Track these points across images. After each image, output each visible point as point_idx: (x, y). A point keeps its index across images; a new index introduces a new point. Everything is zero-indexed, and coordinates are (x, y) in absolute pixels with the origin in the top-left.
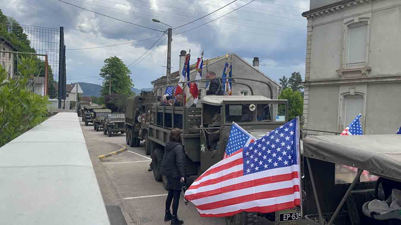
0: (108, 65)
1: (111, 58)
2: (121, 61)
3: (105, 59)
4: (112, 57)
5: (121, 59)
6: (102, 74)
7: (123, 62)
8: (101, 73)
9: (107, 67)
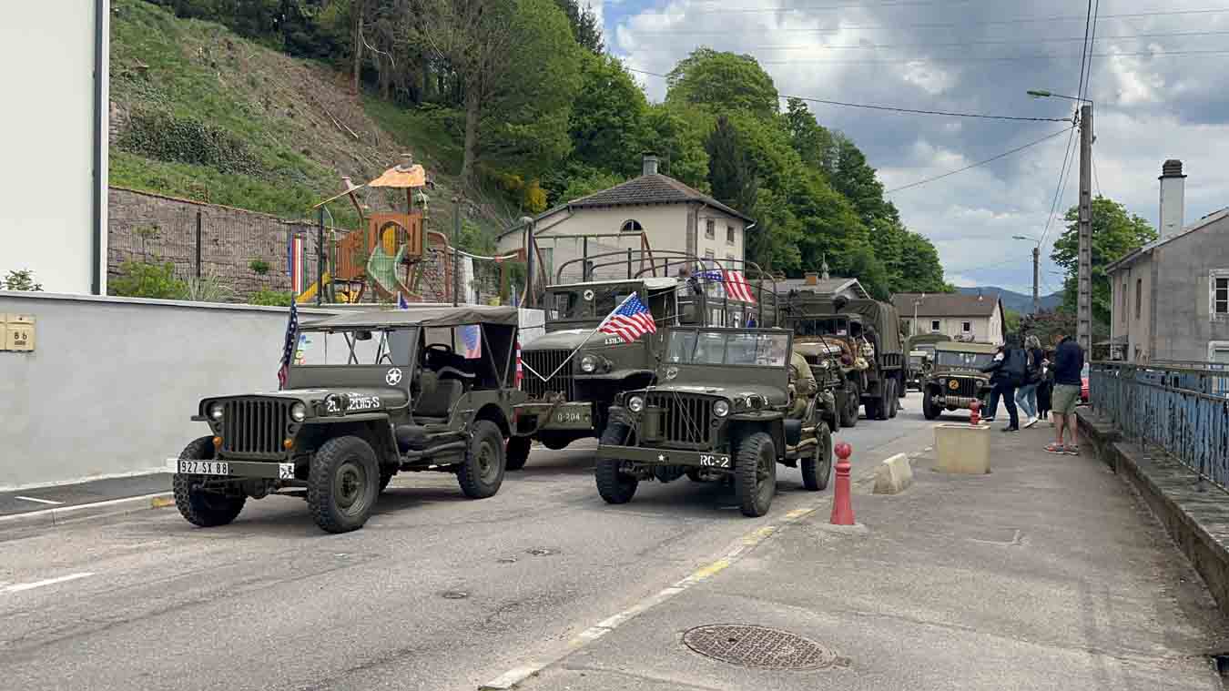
0: (1075, 226)
2: (1121, 208)
5: (1118, 202)
6: (1058, 256)
7: (1125, 212)
8: (1056, 253)
9: (1073, 232)
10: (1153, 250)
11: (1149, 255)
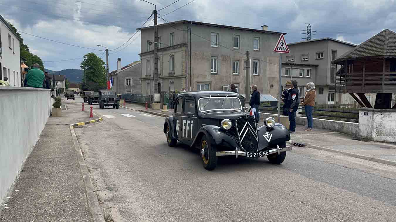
1: (88, 54)
10: (117, 74)
11: (116, 75)
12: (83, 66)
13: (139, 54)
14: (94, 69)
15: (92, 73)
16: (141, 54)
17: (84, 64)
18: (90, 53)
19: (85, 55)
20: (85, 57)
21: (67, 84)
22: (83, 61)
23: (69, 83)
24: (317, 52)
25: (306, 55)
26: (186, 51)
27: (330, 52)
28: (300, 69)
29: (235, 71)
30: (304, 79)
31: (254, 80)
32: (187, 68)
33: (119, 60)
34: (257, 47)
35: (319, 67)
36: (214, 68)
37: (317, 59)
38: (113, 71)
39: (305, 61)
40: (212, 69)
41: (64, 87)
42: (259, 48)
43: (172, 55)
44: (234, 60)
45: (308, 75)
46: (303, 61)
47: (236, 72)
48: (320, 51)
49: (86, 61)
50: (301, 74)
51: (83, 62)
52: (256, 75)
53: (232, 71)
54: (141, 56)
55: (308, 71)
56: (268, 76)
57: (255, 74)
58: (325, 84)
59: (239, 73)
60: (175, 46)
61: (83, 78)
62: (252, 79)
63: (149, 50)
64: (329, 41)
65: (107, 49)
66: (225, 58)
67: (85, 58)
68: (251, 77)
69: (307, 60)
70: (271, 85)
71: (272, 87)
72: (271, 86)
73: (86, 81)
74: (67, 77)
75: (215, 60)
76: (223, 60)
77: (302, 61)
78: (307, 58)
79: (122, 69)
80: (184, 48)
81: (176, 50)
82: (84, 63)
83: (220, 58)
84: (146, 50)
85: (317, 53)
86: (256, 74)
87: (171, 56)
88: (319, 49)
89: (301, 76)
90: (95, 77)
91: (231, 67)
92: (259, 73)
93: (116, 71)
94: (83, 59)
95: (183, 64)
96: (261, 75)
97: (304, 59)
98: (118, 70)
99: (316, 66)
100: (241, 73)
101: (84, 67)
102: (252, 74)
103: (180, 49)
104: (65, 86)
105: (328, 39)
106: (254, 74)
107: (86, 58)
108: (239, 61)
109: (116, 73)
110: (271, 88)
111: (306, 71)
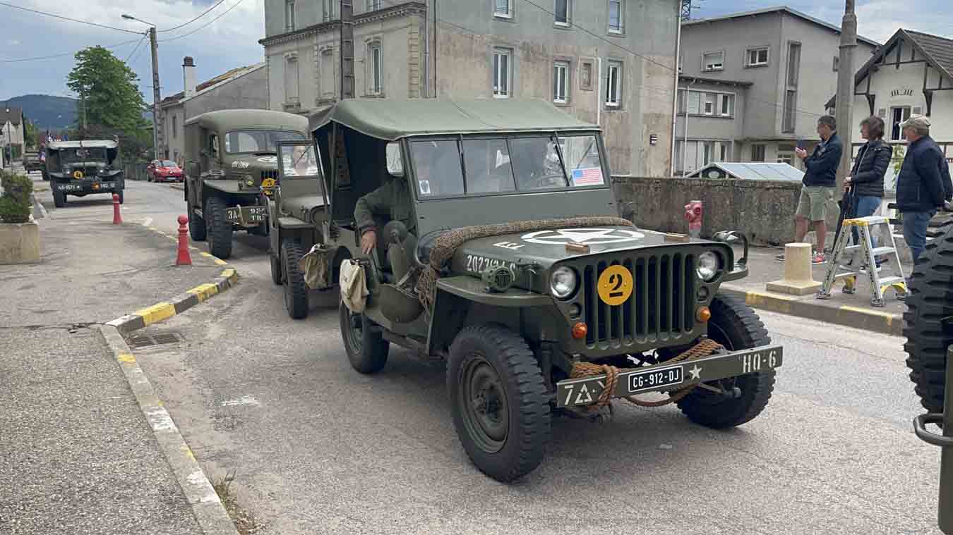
0: (84, 64)
1: (89, 50)
3: (77, 52)
4: (90, 48)
8: (71, 82)
9: (82, 68)
10: (183, 103)
11: (181, 105)
12: (74, 81)
13: (260, 42)
14: (107, 91)
15: (101, 101)
16: (268, 39)
17: (78, 80)
18: (95, 47)
19: (80, 53)
20: (77, 57)
21: (29, 133)
22: (75, 69)
23: (34, 133)
24: (749, 48)
25: (719, 55)
26: (423, 28)
27: (786, 46)
28: (708, 94)
29: (558, 95)
30: (717, 122)
31: (607, 120)
32: (424, 79)
33: (188, 62)
34: (616, 24)
35: (753, 88)
36: (502, 85)
37: (748, 67)
38: (171, 96)
39: (712, 71)
40: (496, 85)
41: (22, 142)
42: (624, 27)
43: (372, 41)
44: (557, 61)
45: (724, 111)
46: (708, 71)
47: (562, 98)
48: (758, 45)
49: (81, 70)
50: (708, 107)
51: (74, 72)
52: (614, 108)
53: (550, 95)
54: (267, 47)
55: (725, 98)
56: (644, 109)
57: (610, 104)
58: (769, 136)
59: (570, 101)
60: (381, 11)
61: (76, 116)
62: (605, 118)
63: (293, 26)
64: (784, 18)
65: (152, 29)
66: (531, 53)
67: (79, 62)
68: (601, 111)
69: (720, 70)
70: (651, 137)
71: (653, 142)
72: (651, 140)
73: (88, 124)
74: (27, 115)
75: (505, 58)
76: (527, 59)
77: (705, 72)
78: (720, 65)
79: (199, 88)
80: (415, 18)
81: (389, 25)
82: (76, 73)
83: (518, 53)
84: (284, 28)
85: (748, 51)
86: (614, 104)
87: (370, 44)
88: (753, 37)
89: (710, 112)
90: (111, 114)
91: (548, 84)
92: (621, 100)
93: (182, 96)
94: (75, 63)
95: (414, 68)
96: (626, 107)
97: (711, 66)
98: (187, 92)
99: (745, 87)
100: (574, 101)
101: (77, 87)
102: (604, 104)
103: (401, 23)
104: (25, 140)
105: (784, 12)
106: (608, 104)
107: (83, 62)
108: (569, 62)
109: (180, 102)
110: (651, 143)
111: (720, 98)
